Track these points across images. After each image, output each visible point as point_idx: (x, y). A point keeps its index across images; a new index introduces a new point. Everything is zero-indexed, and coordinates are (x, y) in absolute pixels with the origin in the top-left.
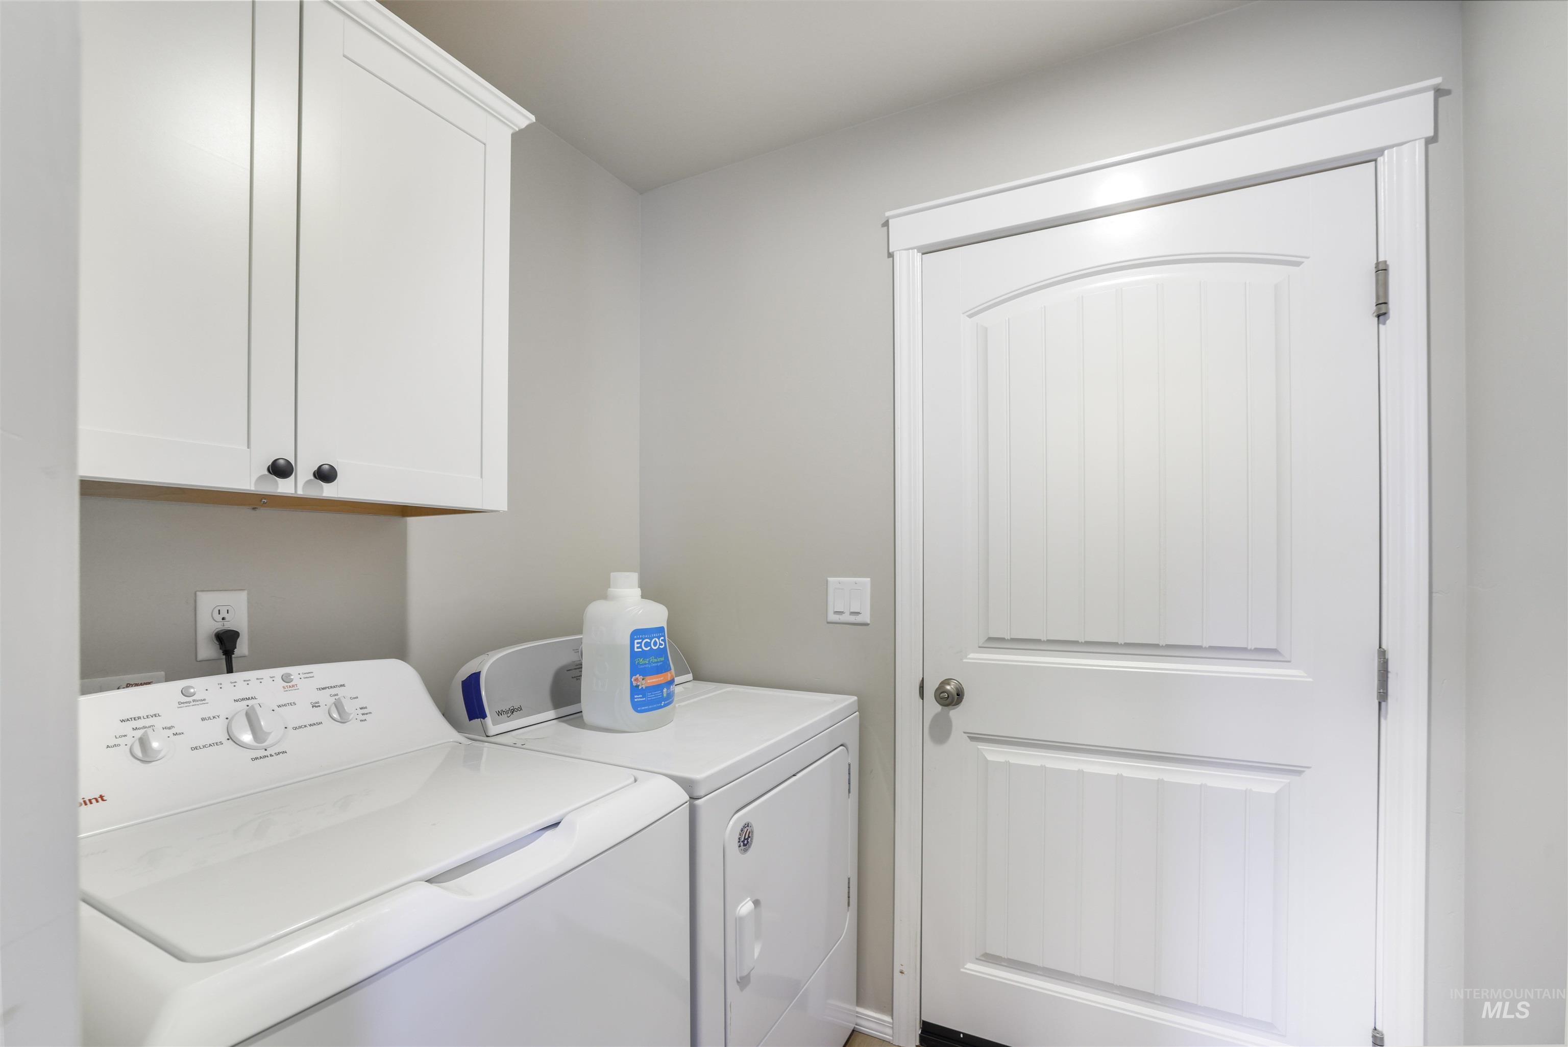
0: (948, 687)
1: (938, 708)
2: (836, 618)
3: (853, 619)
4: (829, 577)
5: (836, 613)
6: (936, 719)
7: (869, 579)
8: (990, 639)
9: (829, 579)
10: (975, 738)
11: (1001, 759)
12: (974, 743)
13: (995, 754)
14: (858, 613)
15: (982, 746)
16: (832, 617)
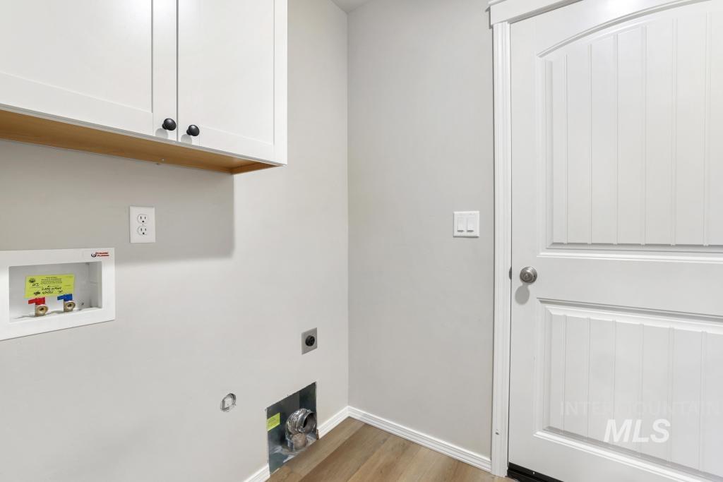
0: (528, 271)
1: (520, 283)
2: (459, 234)
3: (469, 234)
4: (456, 211)
5: (459, 231)
6: (519, 290)
7: (478, 212)
8: (554, 244)
9: (455, 213)
10: (543, 301)
11: (561, 314)
12: (544, 305)
13: (556, 311)
14: (472, 231)
15: (548, 306)
16: (457, 234)
